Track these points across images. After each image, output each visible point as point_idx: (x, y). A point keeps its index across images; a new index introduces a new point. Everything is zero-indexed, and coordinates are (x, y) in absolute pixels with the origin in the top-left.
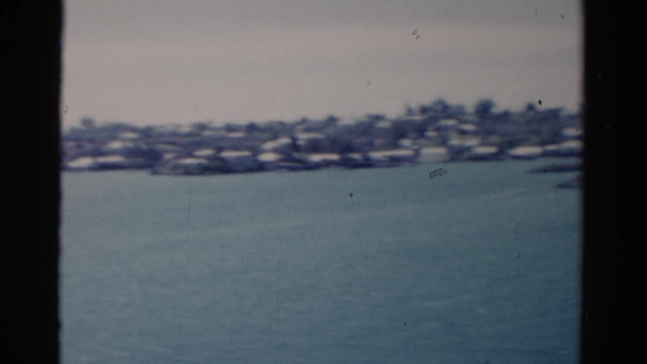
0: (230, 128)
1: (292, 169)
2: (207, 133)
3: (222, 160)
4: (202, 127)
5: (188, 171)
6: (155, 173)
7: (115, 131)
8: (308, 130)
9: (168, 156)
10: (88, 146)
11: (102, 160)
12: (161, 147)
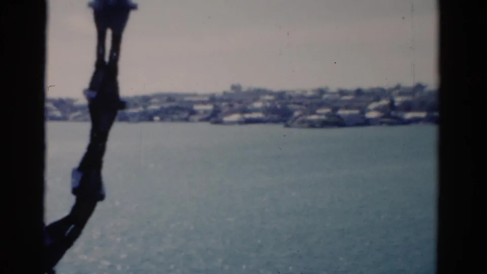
0: (342, 93)
1: (391, 124)
2: (325, 96)
3: (339, 117)
4: (322, 92)
5: (312, 125)
6: (287, 126)
7: (257, 94)
8: (401, 94)
9: (297, 114)
10: (237, 106)
11: (247, 116)
12: (291, 106)
